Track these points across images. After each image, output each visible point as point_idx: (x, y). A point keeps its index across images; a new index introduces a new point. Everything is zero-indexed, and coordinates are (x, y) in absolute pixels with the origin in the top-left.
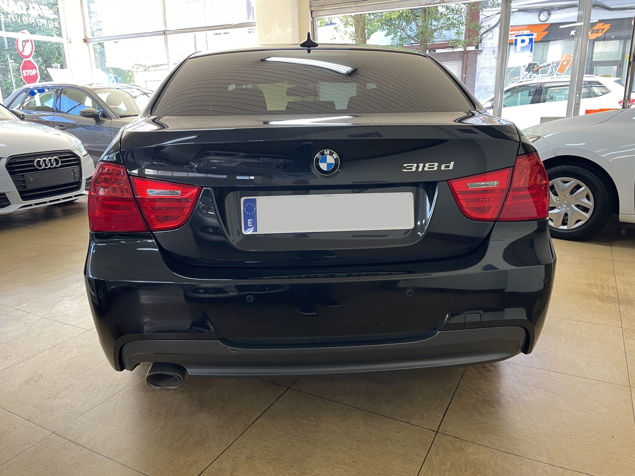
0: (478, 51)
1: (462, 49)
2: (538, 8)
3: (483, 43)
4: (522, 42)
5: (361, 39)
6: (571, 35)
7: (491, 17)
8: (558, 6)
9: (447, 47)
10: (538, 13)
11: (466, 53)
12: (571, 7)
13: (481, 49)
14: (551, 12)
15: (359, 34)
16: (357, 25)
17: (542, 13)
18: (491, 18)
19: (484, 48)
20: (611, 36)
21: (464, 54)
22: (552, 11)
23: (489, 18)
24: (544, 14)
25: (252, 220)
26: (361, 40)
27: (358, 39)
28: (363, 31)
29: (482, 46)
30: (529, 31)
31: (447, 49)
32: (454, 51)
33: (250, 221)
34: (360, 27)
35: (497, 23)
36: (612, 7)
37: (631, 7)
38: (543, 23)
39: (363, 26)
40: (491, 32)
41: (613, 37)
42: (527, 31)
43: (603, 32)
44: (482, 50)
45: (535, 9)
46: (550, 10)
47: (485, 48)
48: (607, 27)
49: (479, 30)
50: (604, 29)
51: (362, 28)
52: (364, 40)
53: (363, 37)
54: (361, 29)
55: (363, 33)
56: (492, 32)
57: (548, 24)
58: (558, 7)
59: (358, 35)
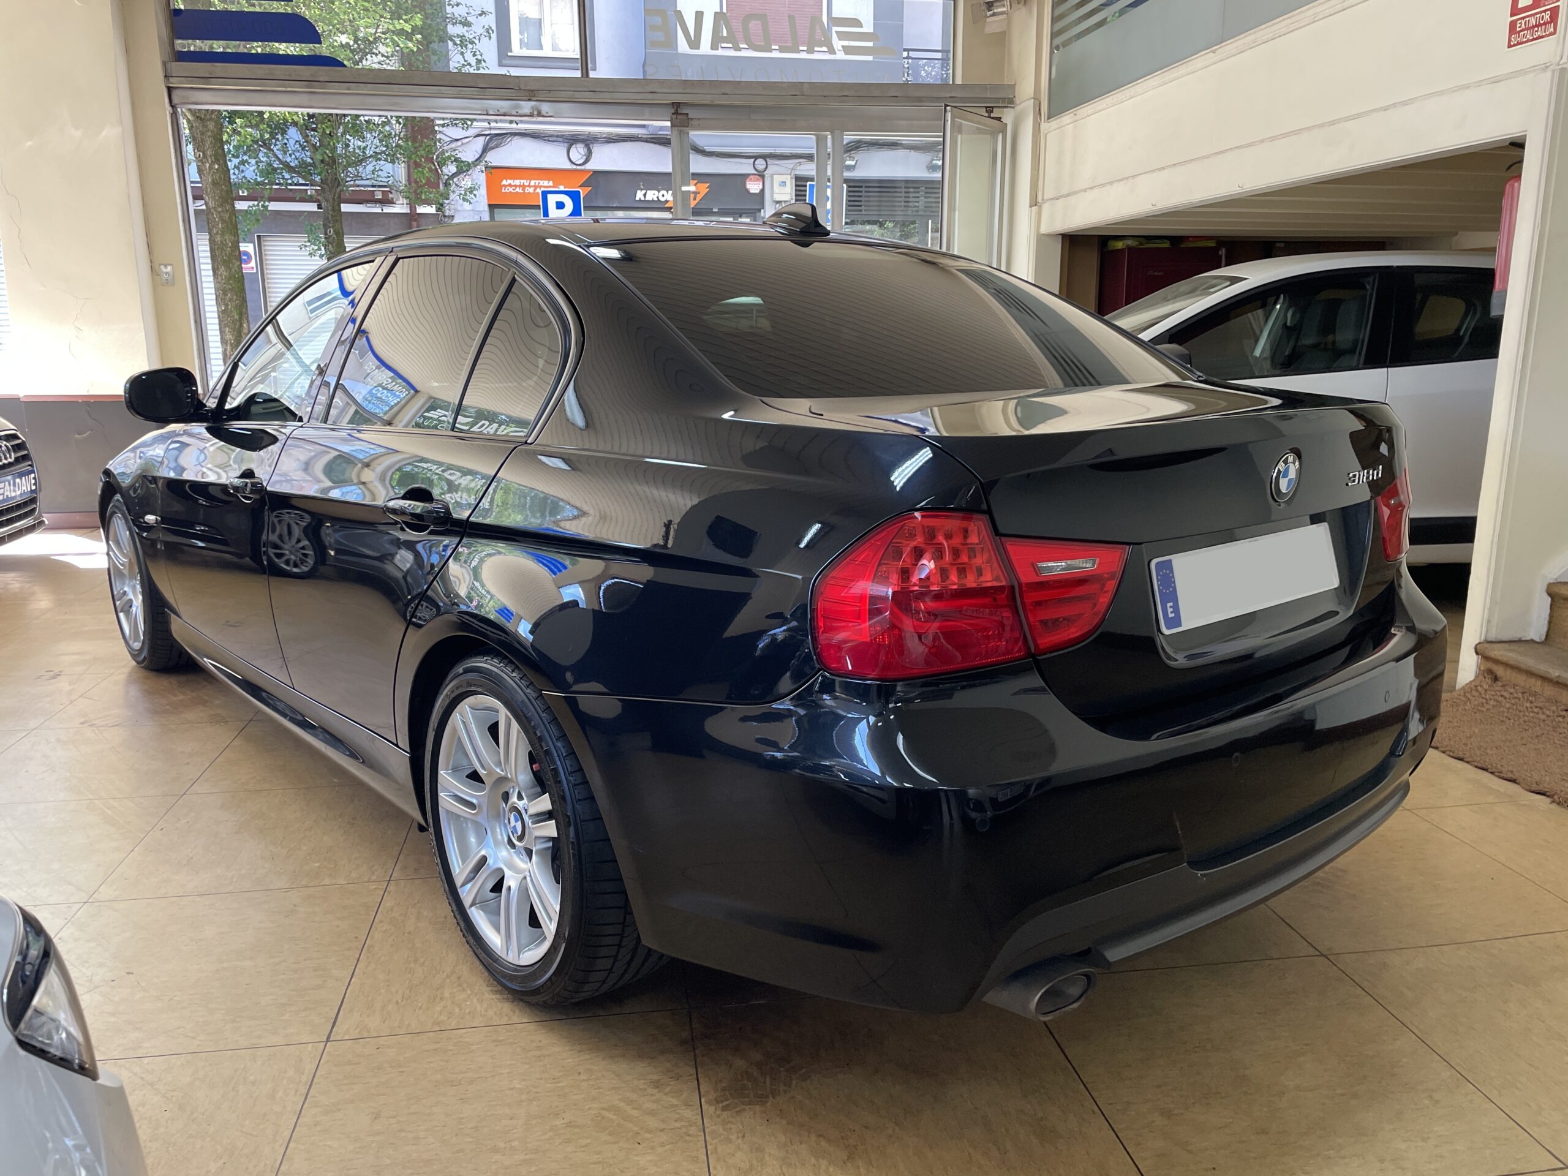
0: (445, 216)
1: (405, 210)
2: (563, 135)
3: (452, 200)
4: (558, 208)
5: (216, 166)
6: (637, 199)
7: (464, 141)
8: (604, 136)
9: (367, 201)
10: (566, 145)
11: (415, 220)
12: (631, 141)
13: (452, 213)
14: (591, 146)
15: (209, 153)
16: (201, 129)
17: (574, 146)
18: (463, 144)
19: (456, 210)
20: (712, 209)
21: (411, 220)
22: (593, 143)
23: (459, 143)
24: (579, 149)
25: (1171, 604)
26: (217, 169)
27: (208, 165)
28: (219, 145)
29: (452, 207)
30: (551, 183)
31: (368, 205)
32: (385, 211)
33: (1171, 607)
34: (210, 133)
35: (477, 156)
36: (708, 149)
37: (741, 153)
38: (578, 167)
39: (217, 134)
40: (467, 177)
41: (715, 210)
42: (547, 182)
43: (698, 199)
44: (453, 216)
45: (557, 136)
46: (589, 142)
47: (459, 211)
48: (704, 188)
49: (441, 168)
50: (699, 193)
51: (214, 137)
52: (223, 169)
53: (221, 162)
54: (214, 142)
55: (220, 151)
56: (470, 177)
57: (588, 171)
58: (604, 138)
59: (203, 154)
